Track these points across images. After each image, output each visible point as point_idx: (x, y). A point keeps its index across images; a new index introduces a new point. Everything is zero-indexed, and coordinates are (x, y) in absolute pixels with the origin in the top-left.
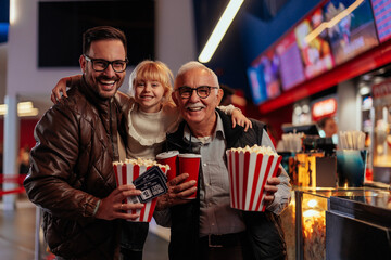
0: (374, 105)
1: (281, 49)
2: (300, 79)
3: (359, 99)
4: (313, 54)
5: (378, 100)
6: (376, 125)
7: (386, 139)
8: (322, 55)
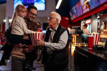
0: (100, 21)
1: (77, 6)
2: (82, 14)
3: (97, 19)
4: (85, 7)
5: (101, 20)
6: (100, 27)
7: (103, 30)
8: (87, 8)
